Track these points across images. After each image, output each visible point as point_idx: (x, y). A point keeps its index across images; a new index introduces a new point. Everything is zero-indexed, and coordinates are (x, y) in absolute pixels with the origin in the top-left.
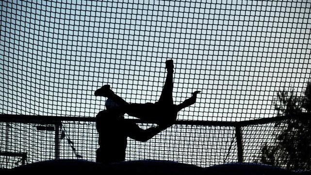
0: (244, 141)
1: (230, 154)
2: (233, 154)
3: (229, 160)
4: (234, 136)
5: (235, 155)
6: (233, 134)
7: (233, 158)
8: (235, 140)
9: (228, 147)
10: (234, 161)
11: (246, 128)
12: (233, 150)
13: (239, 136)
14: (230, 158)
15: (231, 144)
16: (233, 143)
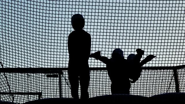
0: (179, 79)
1: (171, 87)
2: (172, 88)
3: (170, 91)
4: (173, 76)
5: (174, 88)
6: (172, 75)
7: (173, 90)
8: (173, 78)
9: (169, 83)
10: (173, 92)
11: (180, 70)
12: (172, 85)
13: (176, 75)
14: (171, 90)
15: (171, 81)
16: (172, 80)
